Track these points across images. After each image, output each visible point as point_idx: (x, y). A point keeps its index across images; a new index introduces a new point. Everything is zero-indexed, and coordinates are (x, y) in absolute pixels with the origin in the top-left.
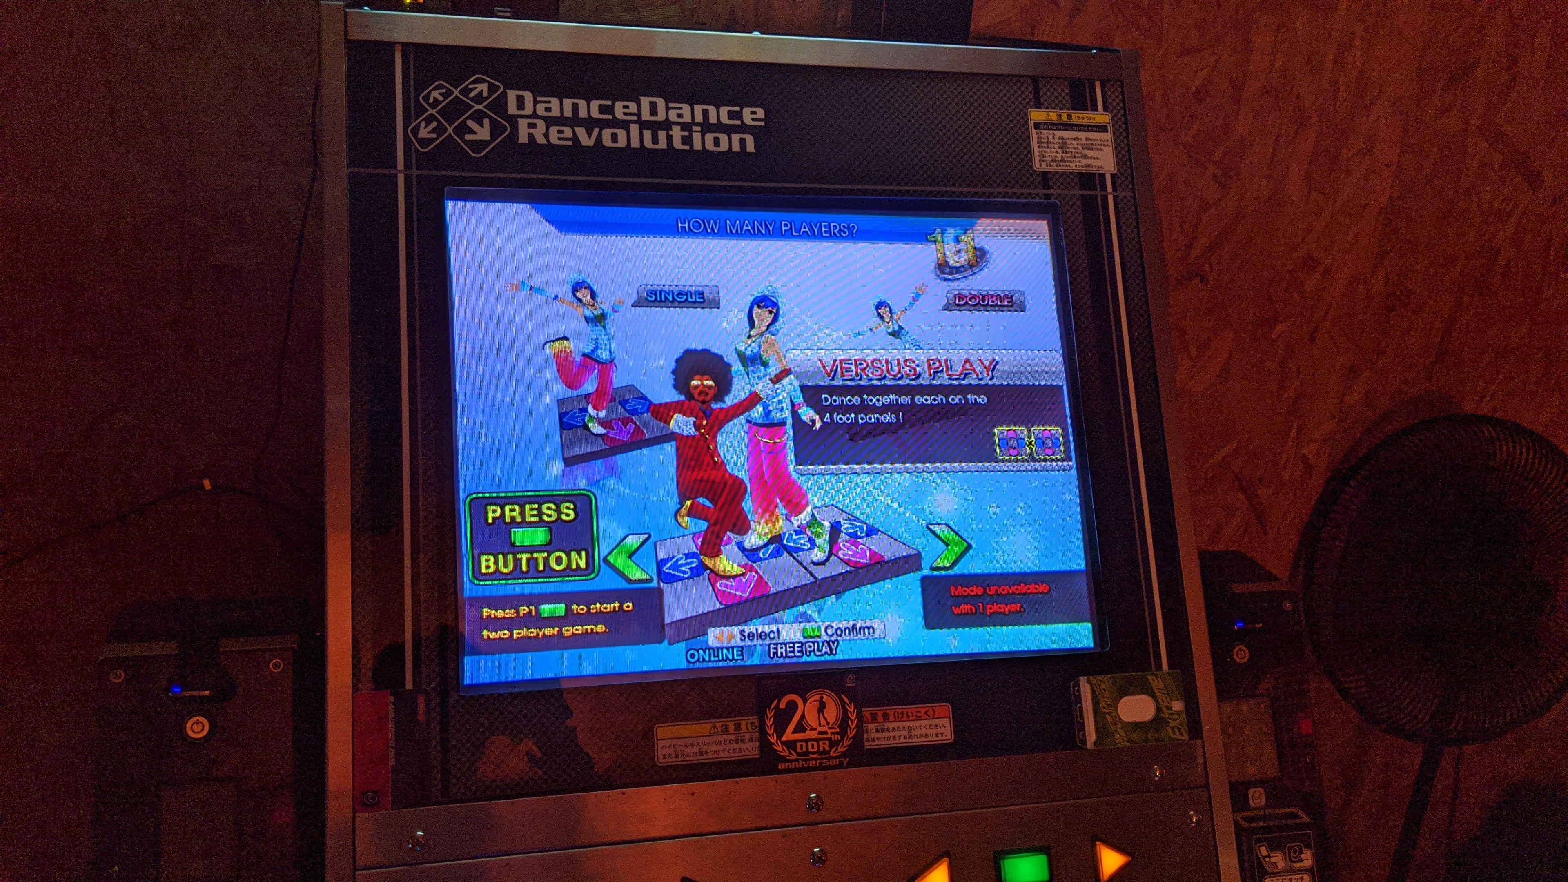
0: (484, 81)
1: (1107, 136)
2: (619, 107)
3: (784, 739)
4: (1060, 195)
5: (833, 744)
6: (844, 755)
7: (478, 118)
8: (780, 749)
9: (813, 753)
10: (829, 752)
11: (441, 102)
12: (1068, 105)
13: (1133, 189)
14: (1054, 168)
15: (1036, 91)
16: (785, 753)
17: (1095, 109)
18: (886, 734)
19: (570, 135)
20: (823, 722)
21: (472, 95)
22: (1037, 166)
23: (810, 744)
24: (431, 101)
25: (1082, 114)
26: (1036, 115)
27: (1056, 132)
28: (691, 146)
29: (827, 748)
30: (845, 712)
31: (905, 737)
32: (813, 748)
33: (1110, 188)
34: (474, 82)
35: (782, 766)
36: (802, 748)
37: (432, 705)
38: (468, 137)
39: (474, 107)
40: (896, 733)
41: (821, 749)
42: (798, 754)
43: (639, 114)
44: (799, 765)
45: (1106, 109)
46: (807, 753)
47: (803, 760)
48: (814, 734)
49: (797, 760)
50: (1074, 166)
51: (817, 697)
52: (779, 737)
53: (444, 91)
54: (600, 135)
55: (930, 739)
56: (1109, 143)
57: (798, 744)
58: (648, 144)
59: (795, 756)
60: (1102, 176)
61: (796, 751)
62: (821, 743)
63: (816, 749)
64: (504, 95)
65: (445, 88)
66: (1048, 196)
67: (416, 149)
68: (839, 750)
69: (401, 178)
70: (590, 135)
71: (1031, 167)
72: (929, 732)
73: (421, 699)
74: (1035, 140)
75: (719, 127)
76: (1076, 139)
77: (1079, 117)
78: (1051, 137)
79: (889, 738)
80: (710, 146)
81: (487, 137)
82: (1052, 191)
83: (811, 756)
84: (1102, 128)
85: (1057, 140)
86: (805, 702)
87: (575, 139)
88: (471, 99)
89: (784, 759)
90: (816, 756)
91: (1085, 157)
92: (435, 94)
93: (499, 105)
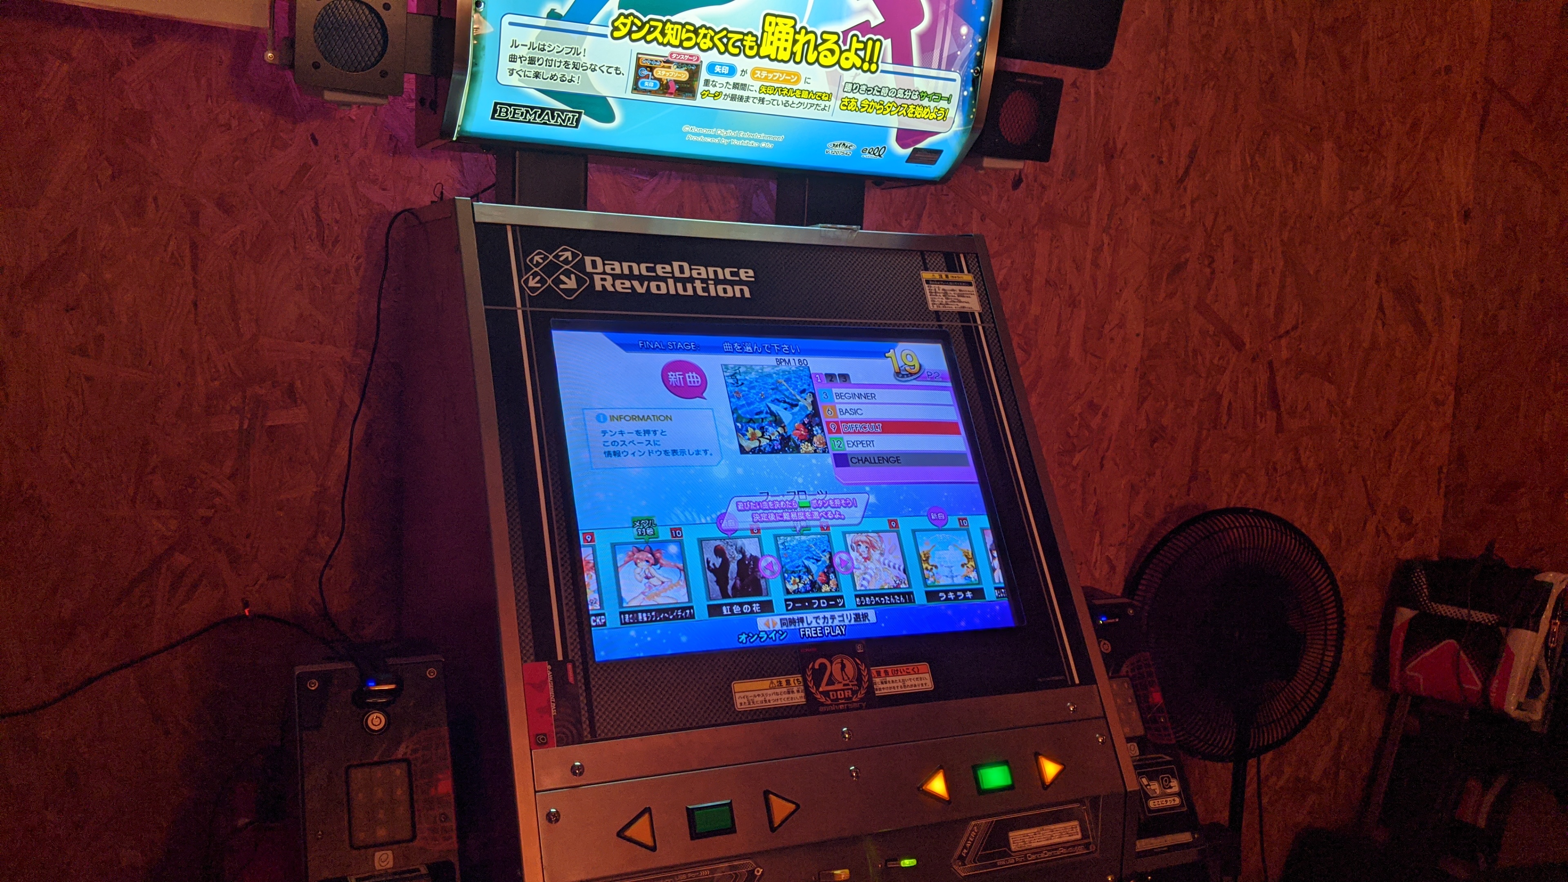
0: (568, 250)
1: (972, 289)
2: (659, 267)
3: (821, 689)
4: (948, 325)
5: (854, 693)
6: (861, 700)
7: (567, 273)
8: (819, 697)
9: (840, 699)
10: (851, 698)
11: (542, 263)
12: (945, 269)
13: (994, 322)
14: (942, 309)
15: (924, 260)
16: (823, 700)
17: (962, 271)
18: (888, 685)
19: (630, 286)
20: (846, 678)
21: (561, 259)
22: (932, 307)
23: (839, 693)
24: (535, 262)
25: (955, 274)
26: (926, 275)
27: (940, 286)
28: (709, 292)
29: (851, 696)
30: (859, 669)
31: (901, 687)
32: (841, 695)
33: (979, 321)
34: (561, 251)
35: (821, 709)
36: (833, 696)
37: (578, 671)
38: (562, 286)
39: (563, 267)
40: (895, 685)
41: (847, 696)
42: (832, 700)
43: (672, 272)
44: (833, 708)
45: (969, 272)
46: (837, 699)
47: (835, 705)
48: (840, 686)
49: (831, 705)
50: (954, 307)
51: (839, 660)
52: (817, 689)
53: (542, 256)
54: (648, 286)
55: (917, 688)
56: (975, 293)
57: (831, 693)
58: (681, 291)
59: (830, 702)
60: (973, 314)
61: (829, 698)
62: (846, 692)
63: (843, 696)
64: (583, 260)
65: (543, 254)
66: (941, 326)
67: (529, 295)
68: (859, 696)
69: (520, 312)
70: (642, 285)
71: (928, 308)
72: (917, 683)
73: (570, 666)
74: (928, 291)
75: (725, 281)
76: (953, 290)
77: (952, 276)
78: (937, 289)
79: (890, 688)
80: (721, 294)
81: (575, 287)
82: (942, 323)
83: (840, 701)
84: (969, 284)
85: (941, 291)
86: (831, 663)
87: (632, 288)
88: (561, 262)
89: (822, 704)
90: (843, 701)
91: (960, 302)
92: (537, 258)
93: (581, 266)
